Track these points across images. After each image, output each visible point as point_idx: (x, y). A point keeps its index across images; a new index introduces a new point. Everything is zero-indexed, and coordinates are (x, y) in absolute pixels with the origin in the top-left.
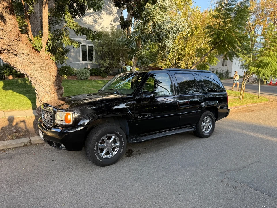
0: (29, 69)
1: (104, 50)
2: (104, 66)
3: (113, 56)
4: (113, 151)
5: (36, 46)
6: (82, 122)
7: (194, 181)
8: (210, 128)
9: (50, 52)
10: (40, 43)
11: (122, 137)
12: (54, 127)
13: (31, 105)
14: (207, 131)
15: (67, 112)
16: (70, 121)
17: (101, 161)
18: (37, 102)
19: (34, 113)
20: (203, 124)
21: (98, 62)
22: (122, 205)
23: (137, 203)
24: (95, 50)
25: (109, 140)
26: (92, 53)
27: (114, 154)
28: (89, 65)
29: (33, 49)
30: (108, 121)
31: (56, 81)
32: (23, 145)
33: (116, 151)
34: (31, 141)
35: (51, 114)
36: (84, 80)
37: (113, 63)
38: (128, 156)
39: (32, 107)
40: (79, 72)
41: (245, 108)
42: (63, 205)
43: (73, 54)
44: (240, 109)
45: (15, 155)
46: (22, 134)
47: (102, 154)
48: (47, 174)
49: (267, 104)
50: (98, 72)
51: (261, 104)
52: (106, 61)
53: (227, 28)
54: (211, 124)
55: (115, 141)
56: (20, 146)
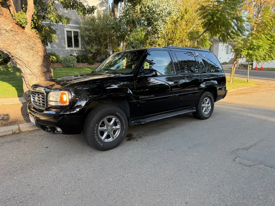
0: (13, 47)
1: (91, 35)
2: (91, 53)
3: (100, 42)
4: (114, 135)
5: (20, 21)
6: (78, 104)
7: (205, 162)
8: (209, 109)
9: (36, 30)
10: (25, 18)
11: (123, 119)
12: (48, 109)
13: (16, 92)
14: (206, 112)
15: (62, 92)
16: (66, 102)
17: (102, 145)
18: (23, 86)
19: (20, 100)
20: (202, 105)
21: (85, 48)
22: (133, 191)
23: (149, 187)
24: (81, 35)
25: (110, 123)
26: (78, 38)
27: (115, 138)
28: (75, 51)
29: (17, 25)
30: (106, 103)
31: (44, 62)
32: (11, 132)
33: (118, 133)
34: (20, 129)
35: (42, 96)
36: (71, 67)
37: (100, 49)
38: (129, 140)
39: (18, 95)
40: (65, 59)
41: (236, 91)
42: (66, 194)
43: (57, 41)
44: (232, 92)
45: (3, 143)
46: (9, 122)
47: (103, 138)
48: (42, 161)
49: (256, 87)
50: (85, 59)
51: (250, 87)
52: (93, 47)
53: (221, 8)
54: (210, 105)
55: (115, 124)
56: (8, 134)
